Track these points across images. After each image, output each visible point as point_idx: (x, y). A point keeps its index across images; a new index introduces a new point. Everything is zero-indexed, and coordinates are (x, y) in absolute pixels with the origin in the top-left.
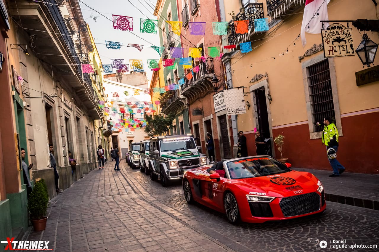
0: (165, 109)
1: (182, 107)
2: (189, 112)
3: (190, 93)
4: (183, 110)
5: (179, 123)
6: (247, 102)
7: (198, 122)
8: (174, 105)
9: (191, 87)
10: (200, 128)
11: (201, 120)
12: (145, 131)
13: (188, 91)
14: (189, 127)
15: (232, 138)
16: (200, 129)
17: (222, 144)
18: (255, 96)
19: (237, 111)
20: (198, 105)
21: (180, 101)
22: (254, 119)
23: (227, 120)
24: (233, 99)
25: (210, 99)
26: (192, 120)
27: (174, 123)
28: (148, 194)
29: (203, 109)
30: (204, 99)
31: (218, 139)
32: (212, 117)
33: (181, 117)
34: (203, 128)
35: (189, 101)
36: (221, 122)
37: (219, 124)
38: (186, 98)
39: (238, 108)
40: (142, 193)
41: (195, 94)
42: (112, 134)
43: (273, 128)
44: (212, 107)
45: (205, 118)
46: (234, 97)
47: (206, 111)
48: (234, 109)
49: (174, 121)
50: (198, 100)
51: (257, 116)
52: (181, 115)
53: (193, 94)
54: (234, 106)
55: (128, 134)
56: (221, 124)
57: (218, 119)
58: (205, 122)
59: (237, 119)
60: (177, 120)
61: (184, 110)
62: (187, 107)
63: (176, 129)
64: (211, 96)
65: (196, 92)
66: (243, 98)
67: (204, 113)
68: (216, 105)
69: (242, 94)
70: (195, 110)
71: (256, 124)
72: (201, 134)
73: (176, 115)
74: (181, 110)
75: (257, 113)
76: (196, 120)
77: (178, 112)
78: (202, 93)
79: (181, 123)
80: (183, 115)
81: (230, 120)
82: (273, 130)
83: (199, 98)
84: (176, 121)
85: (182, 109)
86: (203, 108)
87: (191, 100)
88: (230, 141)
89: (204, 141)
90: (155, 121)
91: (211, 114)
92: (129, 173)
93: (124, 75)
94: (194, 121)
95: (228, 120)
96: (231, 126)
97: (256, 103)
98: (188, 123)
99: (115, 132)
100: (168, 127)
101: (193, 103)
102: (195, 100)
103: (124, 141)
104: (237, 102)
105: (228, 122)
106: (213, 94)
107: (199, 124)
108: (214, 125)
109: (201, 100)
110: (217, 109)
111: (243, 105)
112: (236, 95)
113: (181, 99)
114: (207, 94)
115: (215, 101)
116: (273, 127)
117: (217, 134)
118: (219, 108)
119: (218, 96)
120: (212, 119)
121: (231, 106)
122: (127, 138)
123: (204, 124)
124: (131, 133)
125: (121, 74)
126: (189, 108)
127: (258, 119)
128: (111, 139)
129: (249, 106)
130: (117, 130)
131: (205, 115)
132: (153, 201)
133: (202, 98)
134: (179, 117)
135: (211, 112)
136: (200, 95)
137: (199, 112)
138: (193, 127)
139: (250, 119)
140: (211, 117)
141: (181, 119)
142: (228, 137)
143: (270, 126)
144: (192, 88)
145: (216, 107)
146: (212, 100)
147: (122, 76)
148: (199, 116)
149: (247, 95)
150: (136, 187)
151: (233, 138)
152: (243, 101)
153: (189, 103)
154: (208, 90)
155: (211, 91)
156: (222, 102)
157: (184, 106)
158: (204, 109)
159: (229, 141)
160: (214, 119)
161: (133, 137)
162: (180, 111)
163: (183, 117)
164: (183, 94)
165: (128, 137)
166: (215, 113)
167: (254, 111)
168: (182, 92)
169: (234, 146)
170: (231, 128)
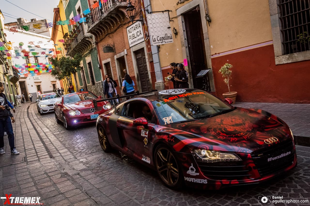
0: (70, 51)
1: (89, 46)
2: (98, 51)
3: (98, 29)
4: (90, 50)
5: (87, 64)
6: (174, 28)
7: (109, 60)
8: (80, 46)
9: (100, 21)
10: (112, 66)
11: (113, 58)
12: (52, 74)
13: (96, 27)
14: (99, 66)
15: (153, 74)
16: (112, 68)
17: (140, 82)
18: (184, 21)
19: (164, 41)
20: (109, 41)
21: (87, 40)
22: (184, 48)
23: (146, 54)
24: (158, 25)
25: (123, 33)
26: (101, 59)
27: (82, 64)
28: (69, 153)
29: (114, 46)
30: (115, 34)
31: (134, 77)
32: (126, 53)
33: (89, 57)
34: (115, 67)
35: (97, 39)
36: (138, 57)
37: (135, 60)
38: (93, 36)
39: (164, 36)
40: (60, 151)
41: (104, 29)
42: (19, 80)
43: (212, 57)
44: (126, 41)
45: (118, 55)
46: (159, 23)
47: (118, 47)
48: (160, 37)
49: (82, 62)
50: (107, 36)
51: (187, 45)
52: (88, 56)
53: (101, 29)
54: (160, 33)
55: (35, 79)
56: (137, 60)
57: (134, 54)
58: (117, 59)
59: (159, 51)
60: (85, 62)
61: (92, 50)
62: (95, 46)
63: (83, 71)
64: (124, 30)
65: (105, 27)
66: (168, 24)
67: (116, 49)
68: (130, 39)
69: (168, 20)
70: (106, 47)
71: (186, 55)
72: (114, 73)
73: (83, 56)
74: (88, 49)
75: (187, 41)
76: (106, 59)
77: (85, 52)
78: (112, 27)
79: (89, 64)
80: (90, 54)
81: (149, 54)
82: (212, 59)
83: (109, 34)
84: (83, 62)
85: (90, 48)
86: (114, 43)
87: (99, 37)
88: (150, 77)
89: (118, 80)
90: (62, 63)
91: (125, 50)
92: (39, 119)
93: (25, 23)
94: (104, 60)
95: (148, 54)
96: (152, 60)
97: (185, 30)
98: (97, 62)
99: (22, 78)
100: (76, 68)
101: (101, 40)
102: (104, 36)
103: (32, 86)
104: (162, 29)
105: (147, 57)
106: (125, 26)
107: (110, 63)
108: (129, 62)
109: (111, 35)
110: (132, 43)
111: (170, 33)
112: (161, 20)
113: (88, 37)
114: (118, 28)
115: (129, 35)
116: (212, 55)
117: (133, 71)
118: (134, 42)
119: (132, 28)
120: (126, 55)
121: (156, 34)
122: (35, 84)
123: (116, 62)
124: (38, 78)
125: (22, 23)
126: (98, 46)
127: (188, 49)
128: (19, 84)
129: (176, 34)
130: (23, 76)
131: (117, 51)
132: (82, 170)
133: (112, 33)
134: (86, 58)
135: (124, 47)
136: (110, 30)
137: (110, 49)
138: (103, 66)
139: (178, 49)
140: (124, 53)
141: (88, 59)
142: (148, 73)
143: (208, 55)
144: (101, 23)
145: (130, 41)
146: (125, 33)
147: (24, 24)
148: (110, 54)
149: (173, 21)
150: (50, 141)
151: (155, 74)
152: (169, 28)
153: (97, 41)
154: (119, 22)
155: (124, 23)
156: (139, 34)
157: (91, 45)
158: (116, 45)
159: (148, 78)
160: (129, 54)
161: (40, 82)
162: (86, 51)
163: (90, 57)
164: (90, 31)
165: (35, 82)
166: (130, 48)
167: (184, 39)
168: (89, 29)
169: (156, 82)
170: (152, 63)
